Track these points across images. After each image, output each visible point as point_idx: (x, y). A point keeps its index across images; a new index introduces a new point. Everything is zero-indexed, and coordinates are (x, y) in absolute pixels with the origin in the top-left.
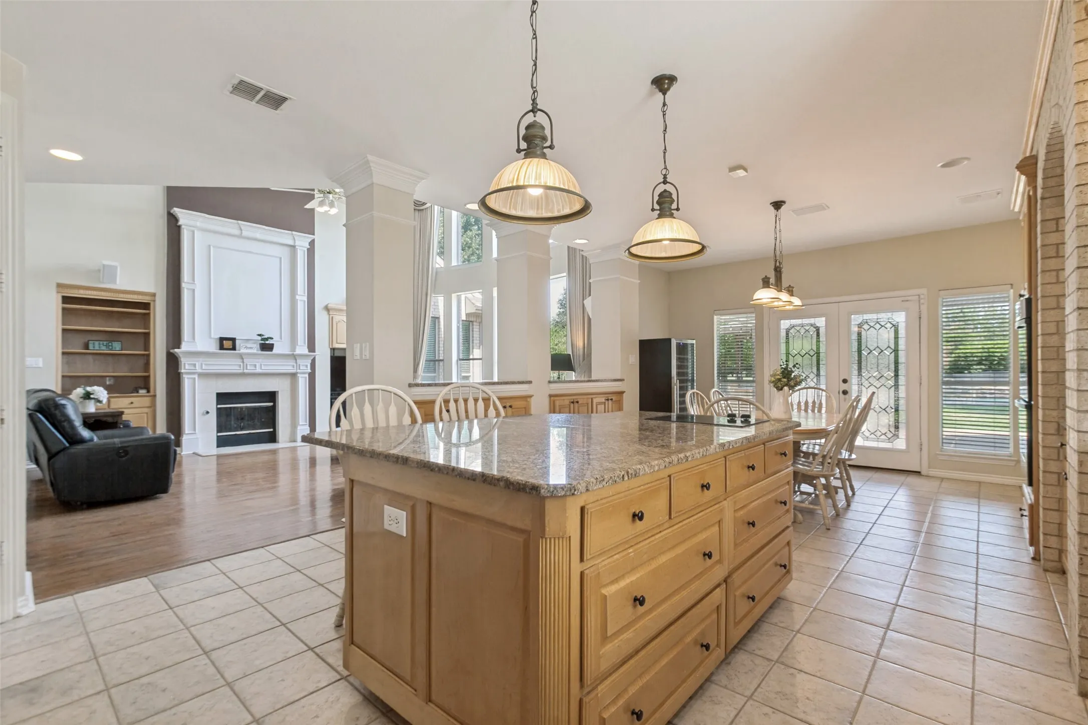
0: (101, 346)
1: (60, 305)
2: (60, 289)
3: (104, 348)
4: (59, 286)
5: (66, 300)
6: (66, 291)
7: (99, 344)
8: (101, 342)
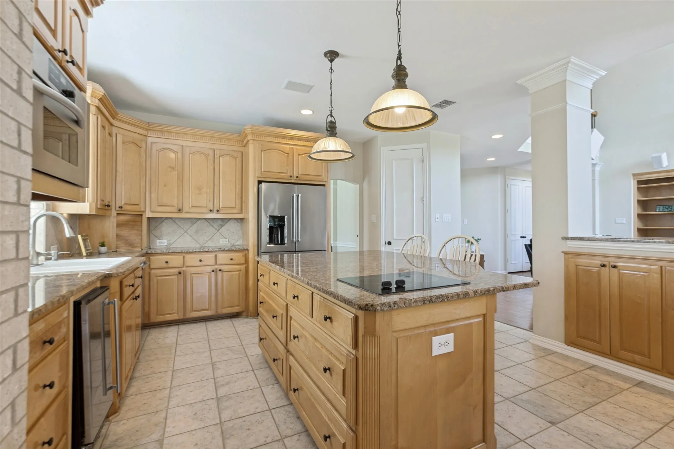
0: (664, 208)
1: (636, 186)
2: (635, 177)
3: (666, 210)
4: (634, 175)
5: (639, 182)
6: (638, 177)
7: (663, 207)
8: (665, 206)
